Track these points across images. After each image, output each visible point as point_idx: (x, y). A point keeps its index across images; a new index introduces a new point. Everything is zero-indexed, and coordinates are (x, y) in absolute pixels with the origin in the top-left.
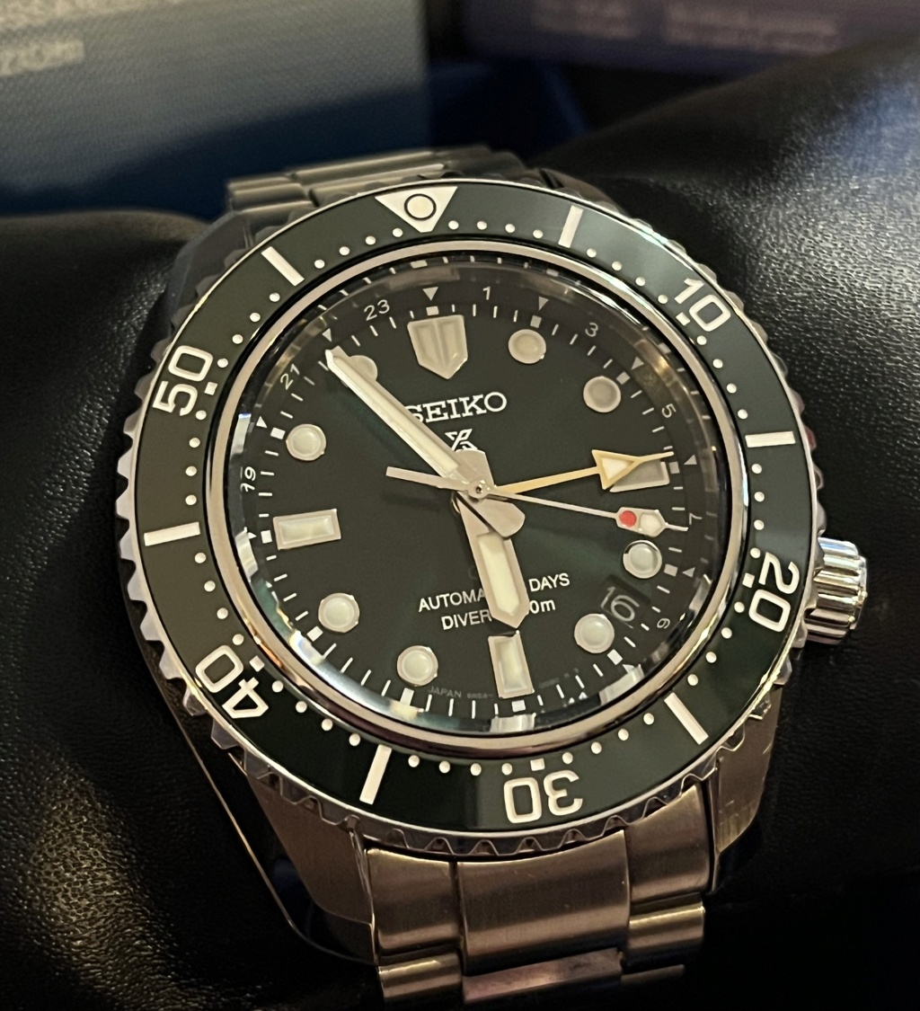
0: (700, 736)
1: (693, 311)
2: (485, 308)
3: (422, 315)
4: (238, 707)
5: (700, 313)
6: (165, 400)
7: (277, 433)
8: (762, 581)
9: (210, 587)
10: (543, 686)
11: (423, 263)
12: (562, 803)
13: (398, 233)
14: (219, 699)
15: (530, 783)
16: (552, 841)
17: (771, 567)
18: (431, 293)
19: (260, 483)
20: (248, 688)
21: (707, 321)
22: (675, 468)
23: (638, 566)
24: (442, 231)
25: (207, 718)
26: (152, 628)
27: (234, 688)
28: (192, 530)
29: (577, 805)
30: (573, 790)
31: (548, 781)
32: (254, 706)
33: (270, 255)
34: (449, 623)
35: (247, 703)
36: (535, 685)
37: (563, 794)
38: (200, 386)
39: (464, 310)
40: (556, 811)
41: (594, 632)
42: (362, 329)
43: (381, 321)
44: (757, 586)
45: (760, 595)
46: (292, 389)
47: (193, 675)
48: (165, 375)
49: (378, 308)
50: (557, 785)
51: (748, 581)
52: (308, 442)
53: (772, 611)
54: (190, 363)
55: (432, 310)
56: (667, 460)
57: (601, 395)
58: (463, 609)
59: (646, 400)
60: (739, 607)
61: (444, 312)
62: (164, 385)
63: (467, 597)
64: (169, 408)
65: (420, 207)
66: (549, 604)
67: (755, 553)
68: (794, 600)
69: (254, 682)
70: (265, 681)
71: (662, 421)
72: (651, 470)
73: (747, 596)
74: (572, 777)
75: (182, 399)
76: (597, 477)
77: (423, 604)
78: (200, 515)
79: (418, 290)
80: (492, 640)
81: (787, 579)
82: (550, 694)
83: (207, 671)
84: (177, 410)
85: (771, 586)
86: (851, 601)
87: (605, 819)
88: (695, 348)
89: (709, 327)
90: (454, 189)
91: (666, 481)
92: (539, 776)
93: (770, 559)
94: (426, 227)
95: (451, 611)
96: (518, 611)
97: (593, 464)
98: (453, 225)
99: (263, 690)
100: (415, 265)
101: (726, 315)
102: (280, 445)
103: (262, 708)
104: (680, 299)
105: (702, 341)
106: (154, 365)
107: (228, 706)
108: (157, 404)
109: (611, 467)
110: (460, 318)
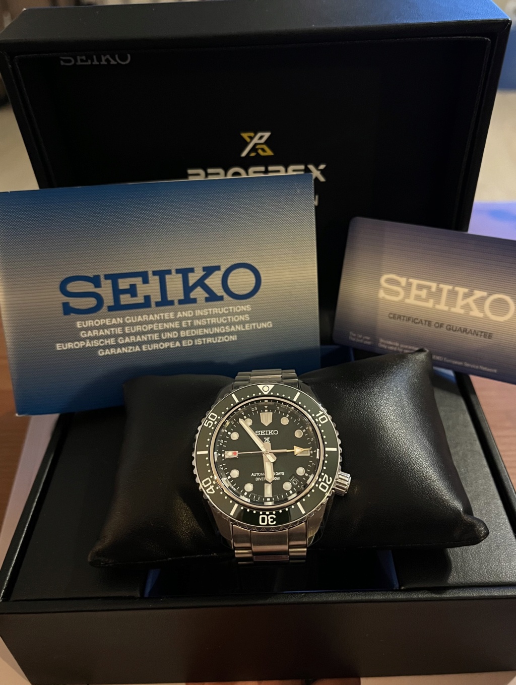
0: (303, 512)
1: (320, 418)
2: (277, 411)
3: (264, 411)
4: (209, 491)
5: (321, 419)
6: (206, 424)
7: (229, 433)
8: (323, 480)
9: (208, 465)
10: (275, 496)
11: (267, 401)
12: (272, 522)
13: (260, 394)
14: (206, 489)
15: (266, 516)
16: (268, 530)
17: (326, 478)
18: (266, 407)
19: (224, 444)
20: (212, 487)
21: (322, 421)
22: (312, 452)
23: (300, 473)
24: (269, 395)
25: (203, 492)
26: (195, 472)
27: (209, 487)
28: (206, 452)
29: (275, 523)
30: (274, 520)
31: (269, 517)
32: (212, 491)
33: (233, 395)
34: (257, 479)
35: (211, 490)
36: (273, 496)
37: (272, 520)
38: (214, 422)
39: (273, 411)
40: (270, 523)
41: (287, 486)
42: (251, 413)
43: (255, 412)
44: (322, 481)
45: (322, 483)
46: (234, 424)
47: (201, 482)
48: (207, 418)
49: (254, 409)
50: (271, 518)
51: (320, 480)
52: (235, 436)
53: (324, 487)
54: (213, 417)
55: (266, 411)
56: (310, 450)
57: (298, 434)
58: (261, 477)
59: (308, 436)
60: (317, 485)
61: (269, 411)
62: (207, 420)
63: (262, 474)
64: (207, 426)
65: (266, 389)
66: (279, 478)
67: (323, 474)
68: (330, 485)
69: (213, 486)
70: (216, 485)
71: (311, 441)
72: (306, 452)
73: (319, 483)
74: (274, 517)
75: (210, 424)
76: (294, 452)
77: (253, 474)
78: (209, 449)
79: (264, 406)
80: (265, 484)
81: (329, 481)
82: (275, 498)
83: (204, 482)
84: (208, 426)
85: (325, 482)
86: (346, 487)
87: (280, 527)
88: (318, 427)
89: (322, 423)
90: (274, 385)
91: (309, 455)
92: (268, 515)
93: (326, 476)
94: (266, 393)
95: (258, 477)
96: (272, 479)
97: (294, 449)
98: (272, 393)
99: (214, 488)
100: (265, 401)
101: (327, 420)
102: (229, 436)
103: (214, 492)
104: (317, 415)
105: (320, 425)
106: (205, 416)
107: (207, 490)
108: (205, 425)
109: (297, 450)
110: (272, 413)
